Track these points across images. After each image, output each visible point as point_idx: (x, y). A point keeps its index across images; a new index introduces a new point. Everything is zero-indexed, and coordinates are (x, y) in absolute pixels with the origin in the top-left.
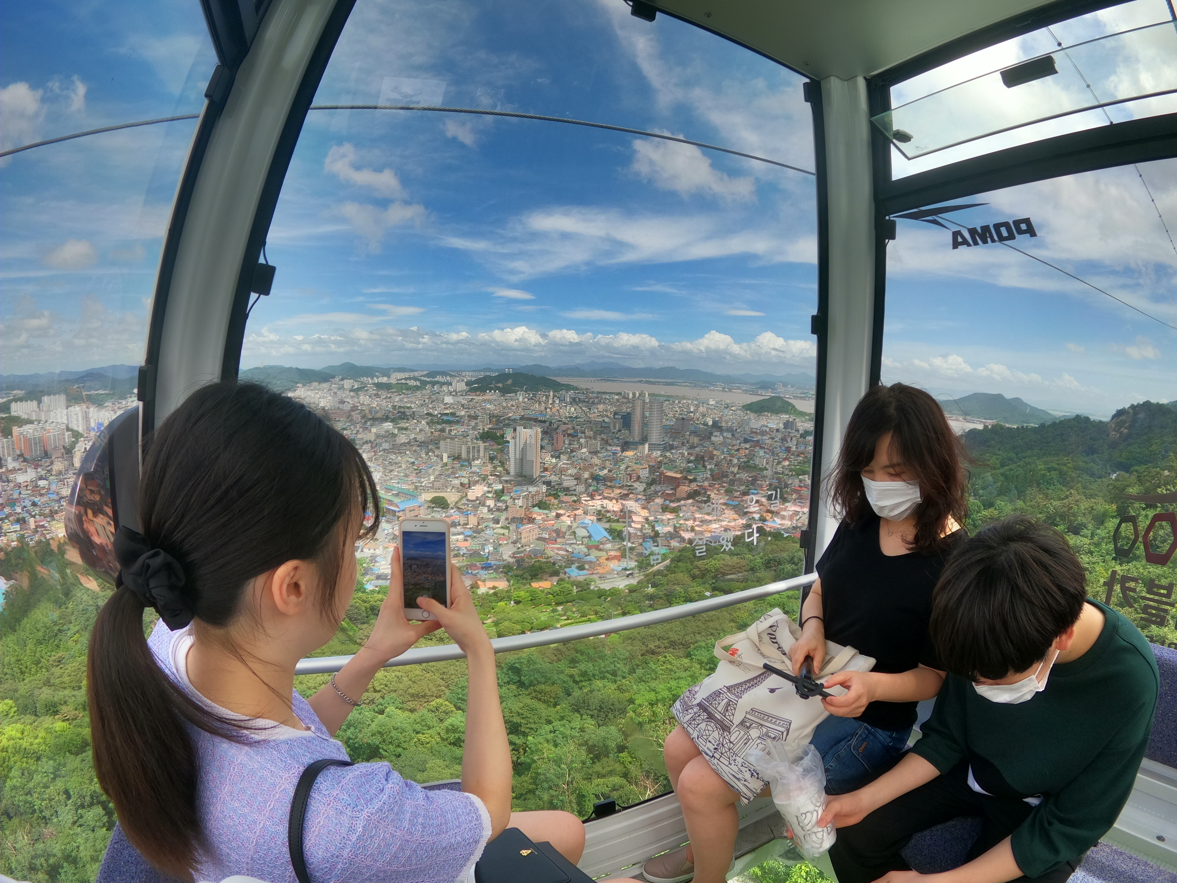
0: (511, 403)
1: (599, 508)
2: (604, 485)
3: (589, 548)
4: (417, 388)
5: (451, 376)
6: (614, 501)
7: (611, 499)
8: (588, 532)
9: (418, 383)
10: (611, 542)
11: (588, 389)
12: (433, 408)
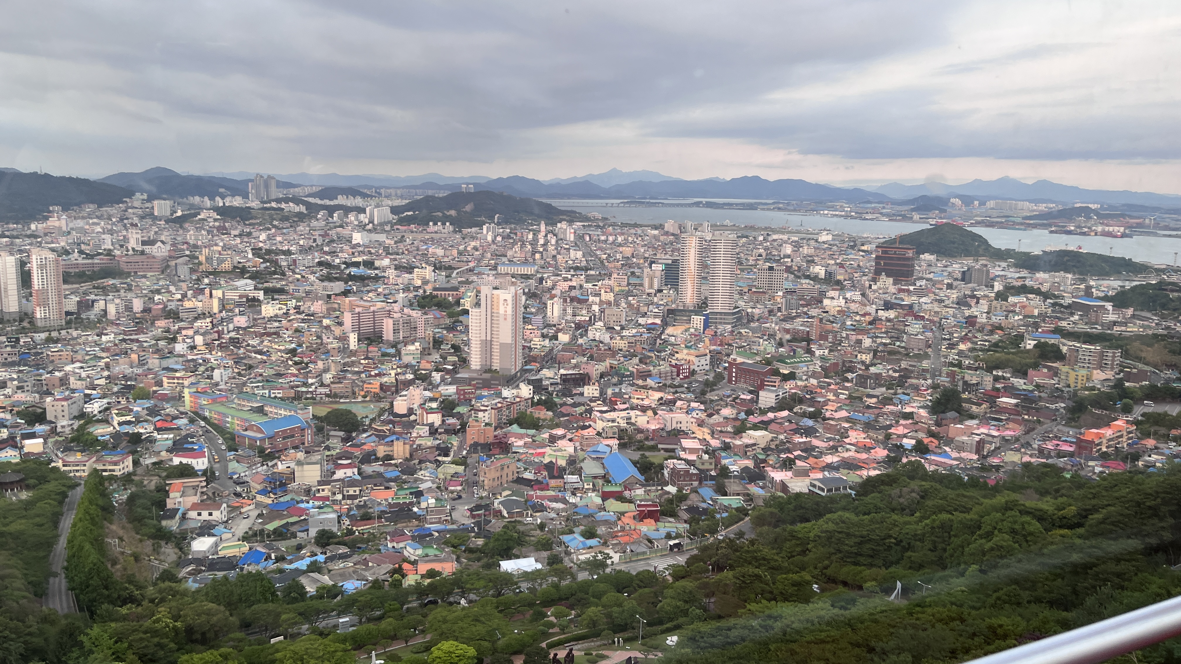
0: (473, 244)
1: (623, 424)
2: (633, 385)
3: (605, 496)
4: (301, 217)
5: (364, 196)
6: (650, 413)
7: (644, 409)
8: (604, 468)
9: (303, 209)
10: (643, 485)
11: (606, 219)
12: (333, 253)
